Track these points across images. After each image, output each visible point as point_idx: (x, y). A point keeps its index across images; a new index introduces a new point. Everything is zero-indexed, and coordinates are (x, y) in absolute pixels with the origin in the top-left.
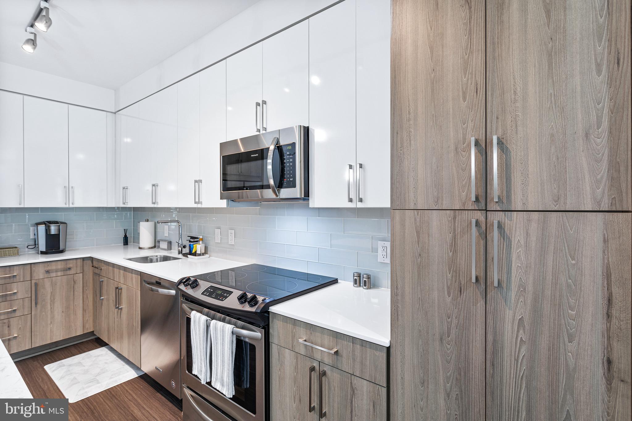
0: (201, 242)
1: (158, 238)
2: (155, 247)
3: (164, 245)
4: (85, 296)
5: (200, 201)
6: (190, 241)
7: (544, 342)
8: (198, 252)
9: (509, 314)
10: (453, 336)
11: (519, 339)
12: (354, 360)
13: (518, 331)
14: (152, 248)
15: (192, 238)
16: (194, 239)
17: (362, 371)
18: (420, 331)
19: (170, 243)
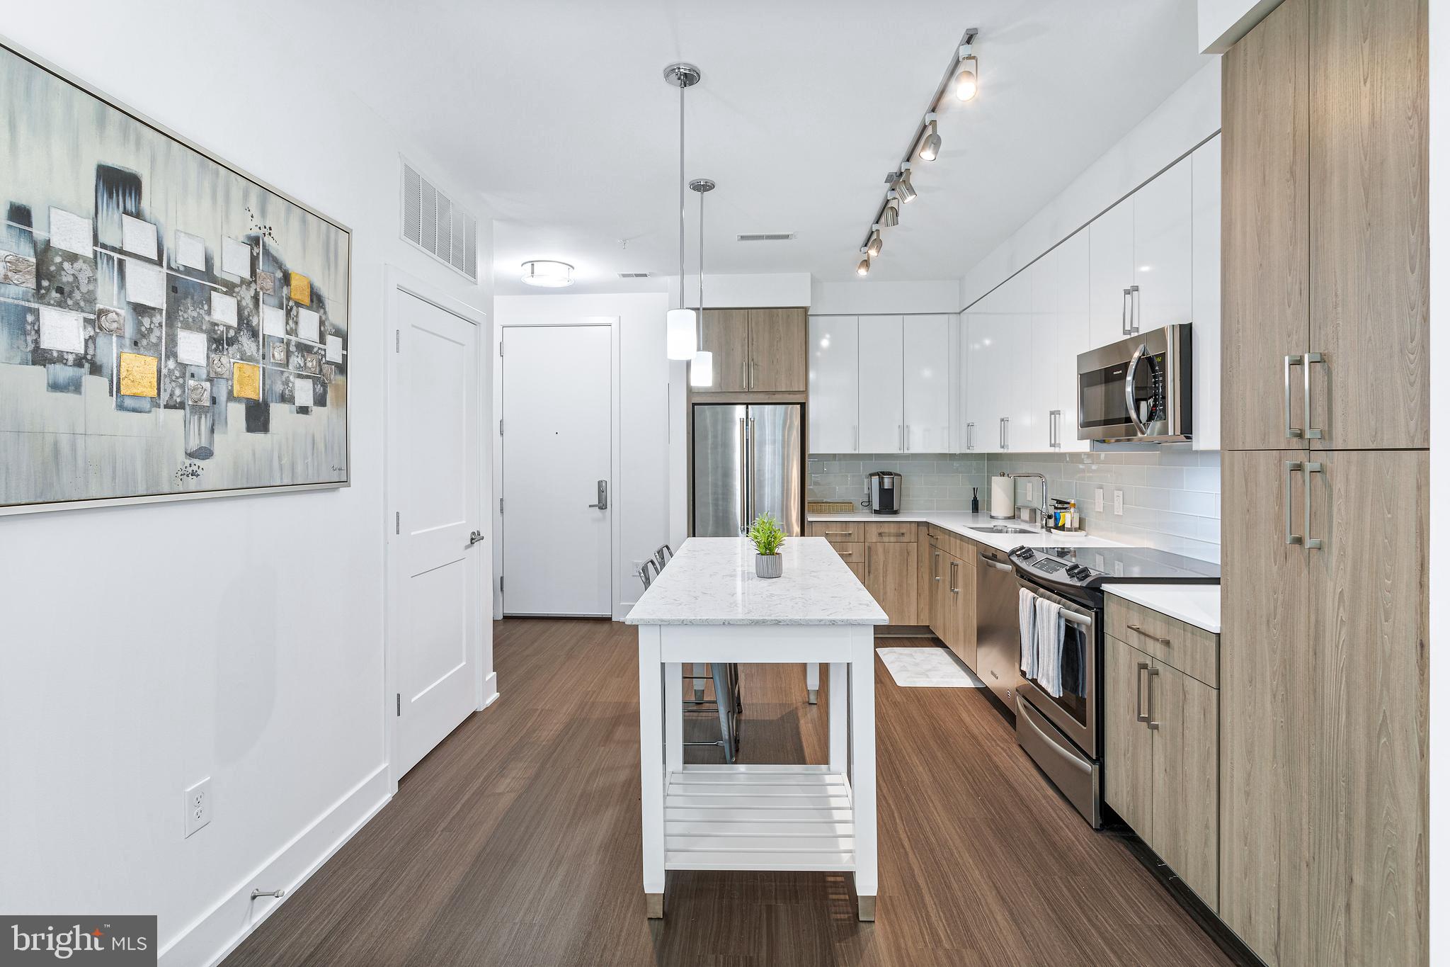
0: (1072, 510)
1: (1019, 504)
2: (1013, 517)
3: (1025, 515)
4: (920, 575)
5: (1057, 442)
6: (1056, 508)
7: (1362, 623)
8: (1068, 525)
9: (1330, 585)
10: (1279, 617)
11: (1340, 618)
12: (1185, 652)
13: (1338, 609)
14: (1009, 518)
15: (1059, 502)
16: (1062, 505)
17: (1193, 668)
18: (1248, 613)
19: (1033, 511)
